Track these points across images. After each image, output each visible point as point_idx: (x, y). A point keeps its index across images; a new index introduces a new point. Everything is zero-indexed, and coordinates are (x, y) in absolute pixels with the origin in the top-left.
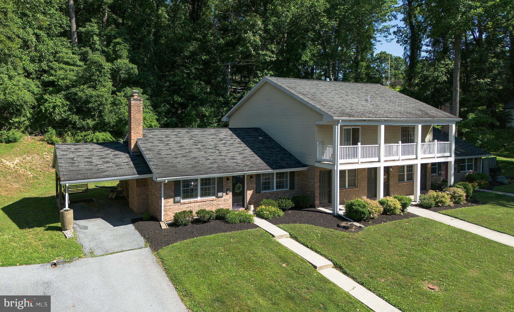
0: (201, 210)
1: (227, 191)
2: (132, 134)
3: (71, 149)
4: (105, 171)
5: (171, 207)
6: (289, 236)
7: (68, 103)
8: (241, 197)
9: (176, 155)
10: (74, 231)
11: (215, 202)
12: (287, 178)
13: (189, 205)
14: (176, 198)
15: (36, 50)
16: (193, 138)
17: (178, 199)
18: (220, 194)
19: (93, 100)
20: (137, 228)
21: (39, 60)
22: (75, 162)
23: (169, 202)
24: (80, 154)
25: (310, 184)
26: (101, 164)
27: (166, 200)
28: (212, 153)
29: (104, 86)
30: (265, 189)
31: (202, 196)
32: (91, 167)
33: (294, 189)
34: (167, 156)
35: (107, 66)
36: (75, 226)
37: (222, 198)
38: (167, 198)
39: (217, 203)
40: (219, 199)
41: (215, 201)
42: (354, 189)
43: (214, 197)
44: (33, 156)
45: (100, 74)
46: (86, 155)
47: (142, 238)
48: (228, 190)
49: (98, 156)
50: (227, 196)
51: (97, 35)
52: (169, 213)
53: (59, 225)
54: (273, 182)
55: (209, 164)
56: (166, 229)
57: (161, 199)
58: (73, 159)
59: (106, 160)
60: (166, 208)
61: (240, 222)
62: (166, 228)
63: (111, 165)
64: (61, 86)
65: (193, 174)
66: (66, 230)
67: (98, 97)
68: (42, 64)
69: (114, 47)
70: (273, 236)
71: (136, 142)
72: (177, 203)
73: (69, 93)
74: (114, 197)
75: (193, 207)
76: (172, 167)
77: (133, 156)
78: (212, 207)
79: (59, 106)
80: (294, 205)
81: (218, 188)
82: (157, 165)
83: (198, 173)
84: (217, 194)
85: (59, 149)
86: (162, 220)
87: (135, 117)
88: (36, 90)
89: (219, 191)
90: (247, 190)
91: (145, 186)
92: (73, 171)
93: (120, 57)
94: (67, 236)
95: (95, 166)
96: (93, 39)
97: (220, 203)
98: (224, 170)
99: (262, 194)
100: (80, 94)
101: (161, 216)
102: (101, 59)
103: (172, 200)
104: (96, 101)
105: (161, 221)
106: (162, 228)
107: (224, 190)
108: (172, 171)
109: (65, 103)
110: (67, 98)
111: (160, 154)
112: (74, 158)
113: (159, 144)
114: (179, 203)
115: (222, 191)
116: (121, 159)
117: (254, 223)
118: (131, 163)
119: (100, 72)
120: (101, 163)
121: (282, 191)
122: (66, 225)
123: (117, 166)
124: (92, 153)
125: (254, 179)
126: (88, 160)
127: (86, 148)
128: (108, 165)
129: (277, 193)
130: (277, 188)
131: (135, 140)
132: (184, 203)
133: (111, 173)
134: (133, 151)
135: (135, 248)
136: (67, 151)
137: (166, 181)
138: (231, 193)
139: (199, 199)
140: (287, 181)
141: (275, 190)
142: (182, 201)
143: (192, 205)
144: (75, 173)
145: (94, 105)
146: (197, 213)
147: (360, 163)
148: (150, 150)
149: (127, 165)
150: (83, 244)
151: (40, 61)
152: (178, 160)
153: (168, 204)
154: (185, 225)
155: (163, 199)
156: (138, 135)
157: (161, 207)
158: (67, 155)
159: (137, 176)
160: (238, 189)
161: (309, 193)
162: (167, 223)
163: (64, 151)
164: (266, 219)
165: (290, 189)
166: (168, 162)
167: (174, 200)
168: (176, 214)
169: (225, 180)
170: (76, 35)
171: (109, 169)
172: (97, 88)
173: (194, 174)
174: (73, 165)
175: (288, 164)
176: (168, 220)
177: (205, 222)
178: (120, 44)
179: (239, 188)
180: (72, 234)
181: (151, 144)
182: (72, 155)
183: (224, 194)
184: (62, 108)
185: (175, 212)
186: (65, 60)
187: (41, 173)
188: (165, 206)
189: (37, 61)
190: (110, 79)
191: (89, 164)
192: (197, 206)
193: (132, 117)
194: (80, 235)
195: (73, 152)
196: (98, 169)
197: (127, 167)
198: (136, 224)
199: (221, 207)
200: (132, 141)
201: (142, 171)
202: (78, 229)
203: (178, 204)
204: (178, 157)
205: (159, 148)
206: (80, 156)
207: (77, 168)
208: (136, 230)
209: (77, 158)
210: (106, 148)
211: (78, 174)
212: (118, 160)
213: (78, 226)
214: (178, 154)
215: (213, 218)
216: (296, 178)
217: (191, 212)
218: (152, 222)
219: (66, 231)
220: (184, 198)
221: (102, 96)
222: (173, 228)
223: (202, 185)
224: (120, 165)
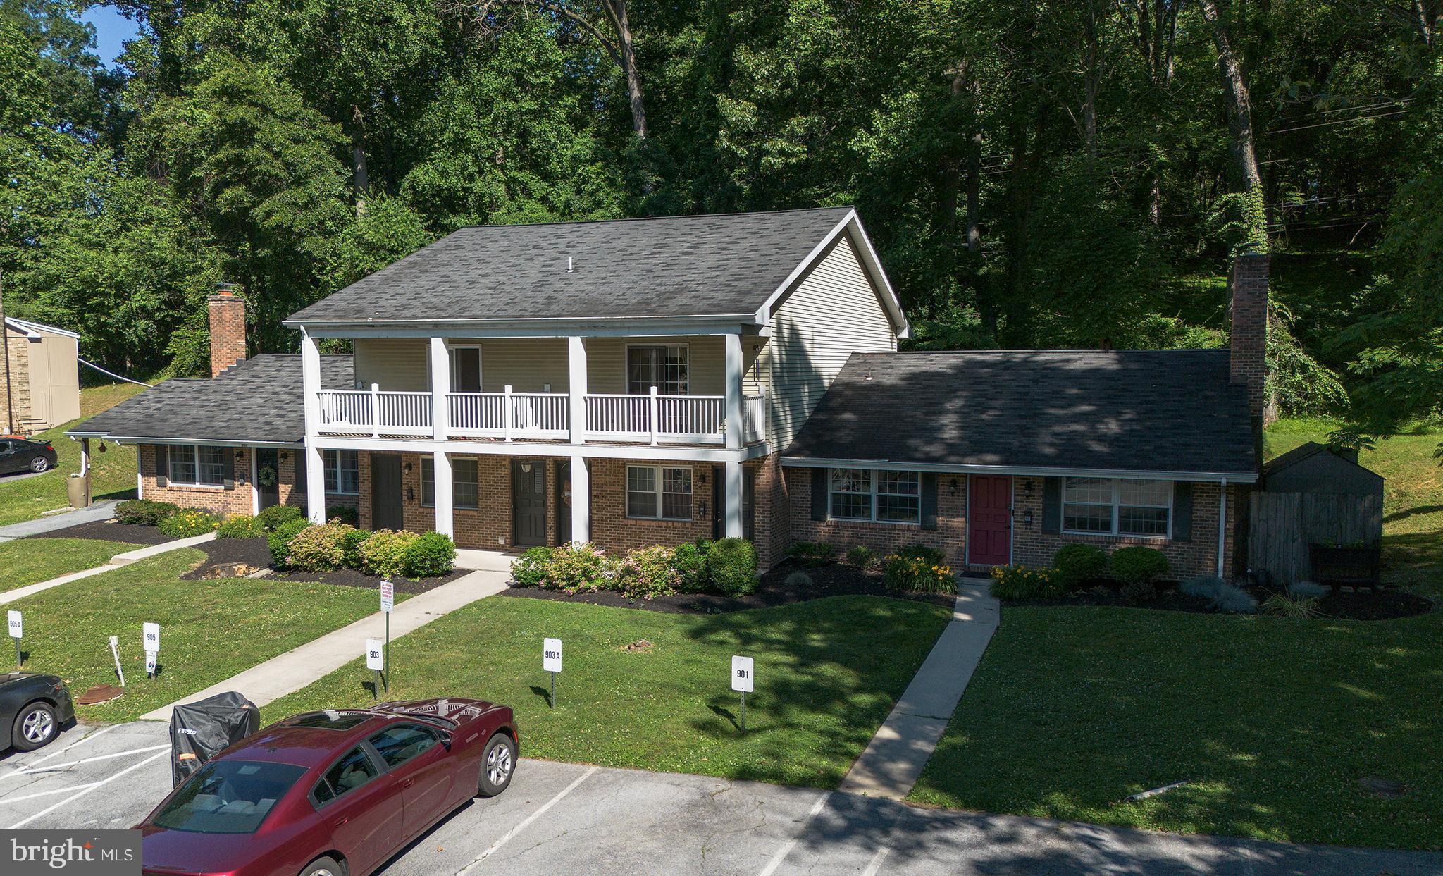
1: (241, 478)
5: (153, 492)
8: (272, 495)
9: (213, 402)
11: (221, 497)
13: (181, 493)
17: (161, 479)
18: (230, 483)
23: (151, 482)
27: (146, 478)
31: (203, 481)
34: (198, 403)
37: (234, 492)
38: (148, 476)
39: (224, 498)
40: (228, 492)
41: (222, 495)
42: (466, 513)
43: (222, 487)
48: (243, 476)
50: (242, 487)
54: (336, 472)
55: (221, 421)
60: (147, 492)
72: (161, 485)
75: (187, 500)
78: (216, 505)
81: (226, 469)
84: (224, 482)
89: (226, 477)
97: (230, 499)
103: (154, 480)
107: (236, 474)
108: (147, 427)
114: (165, 487)
115: (233, 478)
125: (292, 461)
129: (344, 498)
130: (344, 489)
132: (172, 490)
137: (117, 442)
139: (198, 485)
141: (340, 492)
142: (169, 485)
143: (185, 495)
147: (376, 436)
153: (150, 486)
160: (265, 477)
166: (174, 413)
167: (158, 480)
169: (235, 456)
179: (268, 476)
183: (237, 484)
188: (145, 489)
192: (192, 499)
199: (233, 508)
203: (163, 489)
214: (222, 400)
220: (175, 480)
223: (202, 459)
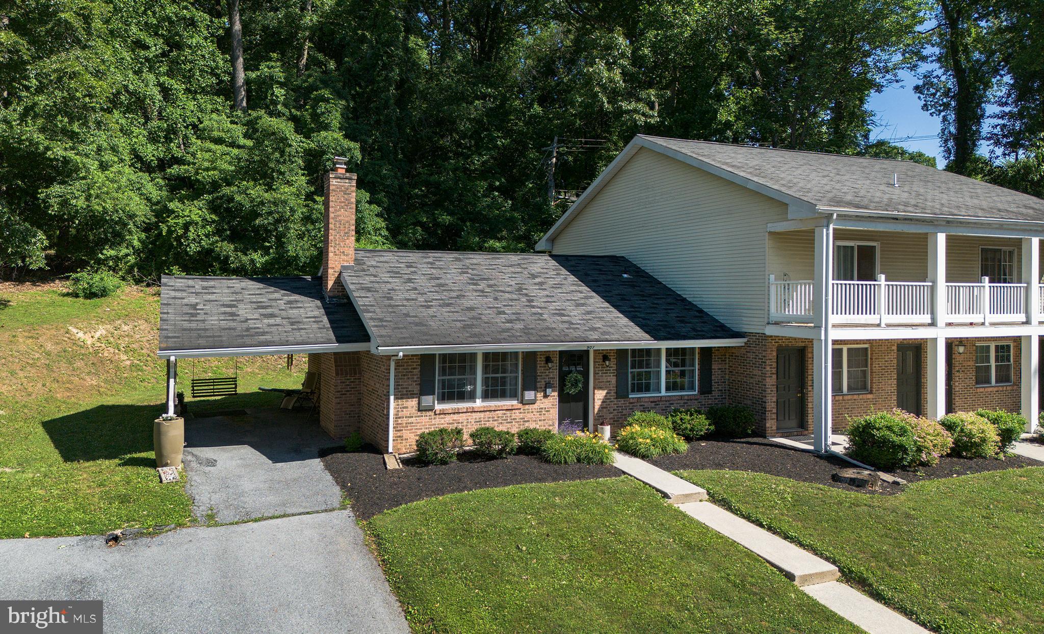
0: (482, 429)
1: (546, 387)
2: (331, 255)
3: (194, 287)
4: (264, 333)
5: (410, 420)
6: (707, 497)
7: (213, 217)
8: (581, 404)
9: (426, 301)
10: (185, 469)
11: (516, 415)
12: (693, 365)
13: (456, 417)
14: (424, 398)
15: (161, 117)
16: (470, 271)
17: (427, 400)
18: (529, 395)
19: (265, 210)
20: (328, 467)
21: (166, 137)
22: (199, 314)
23: (407, 407)
24: (213, 297)
25: (751, 381)
26: (255, 319)
27: (400, 402)
28: (512, 300)
29: (289, 183)
30: (640, 390)
31: (486, 396)
32: (232, 324)
33: (710, 392)
34: (405, 303)
35: (296, 141)
36: (189, 458)
37: (535, 406)
38: (402, 398)
39: (521, 416)
40: (527, 407)
41: (517, 411)
42: (864, 396)
43: (515, 402)
44: (136, 324)
45: (282, 156)
46: (226, 299)
47: (338, 488)
48: (548, 385)
49: (251, 302)
50: (546, 400)
51: (282, 85)
52: (406, 434)
53: (151, 455)
54: (659, 373)
55: (503, 323)
56: (397, 470)
57: (389, 399)
58: (194, 306)
59: (269, 311)
60: (400, 421)
61: (579, 460)
62: (397, 467)
63: (278, 320)
64: (203, 184)
65: (464, 342)
66: (166, 465)
67: (276, 204)
68: (172, 144)
69: (314, 107)
70: (666, 496)
71: (340, 274)
72: (426, 410)
73: (217, 198)
74: (290, 408)
75: (465, 424)
76: (417, 324)
77: (330, 306)
78: (509, 425)
79: (197, 224)
80: (712, 428)
81: (523, 380)
82: (381, 320)
83: (476, 339)
84: (522, 395)
85: (169, 286)
86: (390, 450)
87: (338, 216)
88: (155, 194)
89: (526, 388)
90: (594, 388)
91: (355, 374)
92: (190, 330)
93: (326, 127)
94: (164, 479)
95: (242, 322)
96: (273, 94)
97: (530, 416)
98: (540, 336)
99: (631, 401)
100: (238, 198)
101: (388, 441)
102: (286, 128)
103: (413, 403)
104: (270, 213)
105: (387, 452)
106: (386, 468)
107: (538, 385)
108: (416, 333)
109: (208, 217)
110: (213, 207)
111: (391, 299)
112: (197, 304)
113: (390, 280)
114: (432, 410)
115: (535, 389)
116: (302, 310)
117: (614, 465)
118: (325, 319)
119: (282, 153)
120: (256, 316)
121: (681, 396)
122: (165, 454)
123: (292, 324)
124: (239, 297)
125: (612, 364)
126: (228, 310)
127: (228, 287)
128: (272, 321)
129: (668, 400)
130: (668, 389)
131: (338, 269)
132: (443, 413)
133: (276, 338)
134: (331, 294)
135: (316, 509)
136: (184, 290)
137: (401, 354)
138: (556, 394)
139: (479, 403)
140: (693, 371)
141: (663, 392)
142: (438, 407)
143: (462, 418)
144: (194, 334)
145: (266, 222)
146: (472, 436)
147: (883, 325)
148: (368, 290)
149: (314, 322)
150: (197, 497)
151: (168, 140)
152: (431, 311)
153: (406, 413)
154: (443, 462)
155: (392, 398)
156: (343, 257)
157: (388, 418)
158: (184, 298)
159: (334, 347)
160: (572, 385)
161: (749, 402)
162: (400, 458)
163: (178, 290)
164: (643, 457)
165: (702, 392)
166: (407, 315)
167: (419, 404)
168: (422, 436)
169: (540, 362)
170: (243, 93)
171: (274, 329)
172: (274, 187)
173: (467, 342)
174: (193, 318)
175: (694, 330)
176: (404, 451)
177: (491, 457)
178: (327, 101)
179: (575, 384)
180: (177, 474)
181: (372, 279)
182: (193, 300)
183: (540, 395)
184: (203, 227)
185: (419, 432)
186: (216, 134)
187: (149, 359)
188: (397, 417)
189: (163, 140)
190: (302, 169)
191: (228, 318)
192: (473, 421)
193: (331, 215)
194: (195, 478)
195: (197, 294)
196: (248, 329)
197: (315, 326)
198: (329, 457)
199: (532, 426)
200: (330, 271)
201: (349, 336)
202: (194, 465)
203: (428, 413)
204: (432, 306)
205: (389, 287)
206: (212, 301)
207: (201, 325)
208: (327, 471)
209: (204, 305)
210: (272, 289)
211: (200, 336)
212: (295, 311)
213: (194, 459)
214: (433, 299)
215: (512, 450)
216: (715, 366)
217: (459, 432)
218: (365, 455)
219: (164, 468)
220: (443, 398)
221: (284, 202)
222: (414, 469)
223: (486, 369)
224: (299, 322)
